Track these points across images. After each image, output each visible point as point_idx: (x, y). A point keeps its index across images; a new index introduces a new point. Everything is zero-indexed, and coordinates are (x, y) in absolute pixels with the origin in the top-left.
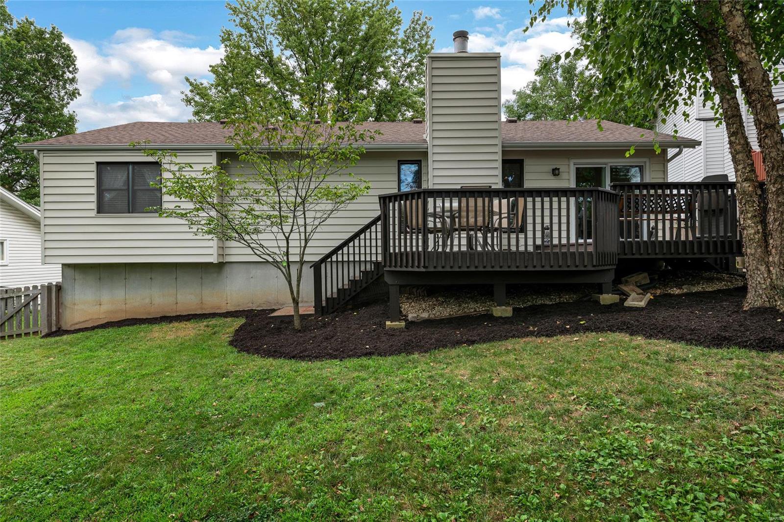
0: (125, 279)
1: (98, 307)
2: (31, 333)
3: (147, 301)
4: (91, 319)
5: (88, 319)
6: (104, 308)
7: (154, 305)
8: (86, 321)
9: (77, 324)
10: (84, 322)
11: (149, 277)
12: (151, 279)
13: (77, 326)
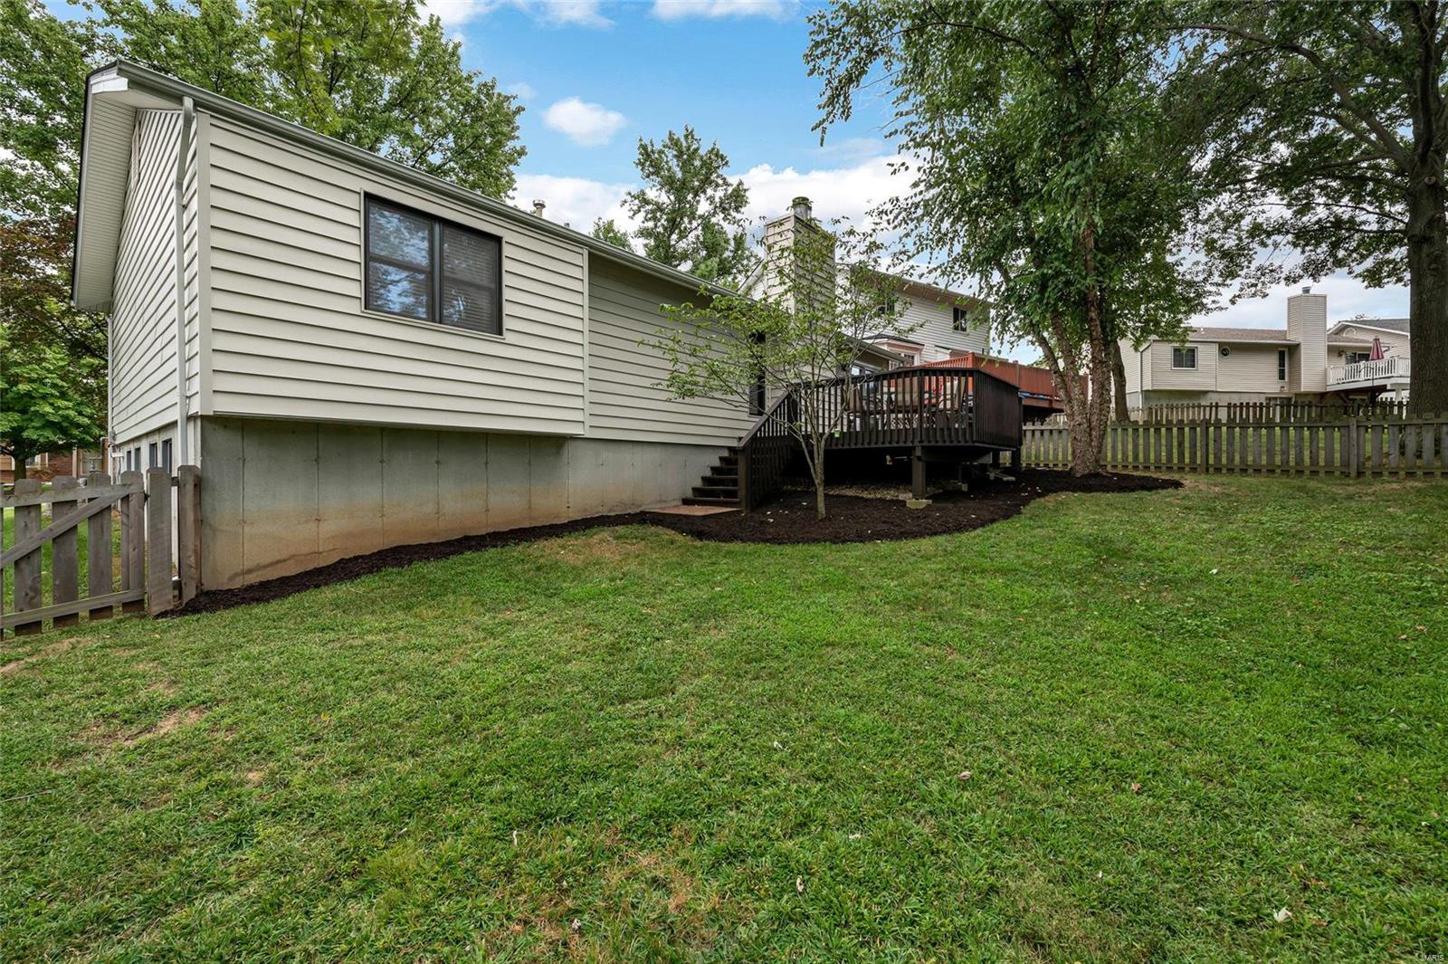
0: (382, 462)
1: (312, 526)
2: (84, 614)
3: (430, 508)
4: (294, 556)
5: (283, 557)
6: (330, 527)
7: (444, 514)
8: (278, 562)
9: (250, 571)
10: (271, 564)
11: (435, 459)
12: (438, 462)
13: (254, 575)
